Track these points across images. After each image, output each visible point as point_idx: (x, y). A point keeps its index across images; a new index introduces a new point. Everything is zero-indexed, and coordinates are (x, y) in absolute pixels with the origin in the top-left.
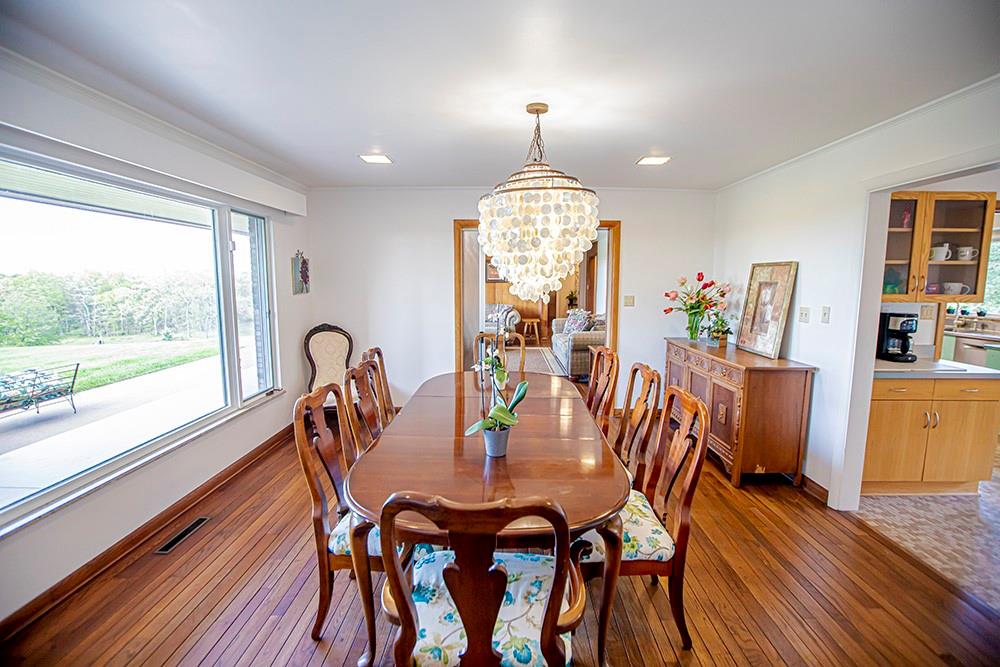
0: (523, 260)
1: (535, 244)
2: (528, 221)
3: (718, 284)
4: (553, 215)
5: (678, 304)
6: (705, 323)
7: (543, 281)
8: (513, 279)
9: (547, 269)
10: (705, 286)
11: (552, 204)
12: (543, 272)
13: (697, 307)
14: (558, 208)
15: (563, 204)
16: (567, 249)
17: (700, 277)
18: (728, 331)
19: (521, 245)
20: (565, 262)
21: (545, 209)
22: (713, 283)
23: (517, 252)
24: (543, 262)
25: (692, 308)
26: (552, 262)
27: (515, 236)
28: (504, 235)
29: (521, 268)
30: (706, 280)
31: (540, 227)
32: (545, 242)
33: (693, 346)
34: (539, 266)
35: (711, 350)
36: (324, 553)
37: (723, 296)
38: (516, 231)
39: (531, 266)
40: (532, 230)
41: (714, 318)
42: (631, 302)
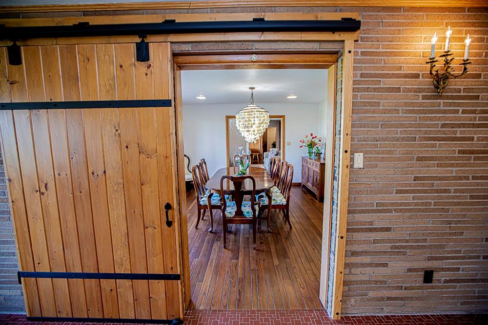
0: (248, 131)
1: (252, 127)
2: (249, 121)
3: (318, 137)
4: (256, 119)
5: (305, 144)
6: (314, 150)
7: (254, 137)
8: (246, 136)
9: (255, 133)
10: (313, 138)
11: (256, 116)
12: (254, 134)
13: (311, 145)
14: (257, 117)
15: (259, 116)
16: (260, 128)
17: (312, 135)
18: (321, 153)
19: (248, 127)
20: (260, 131)
21: (254, 117)
22: (316, 137)
23: (247, 129)
24: (254, 131)
25: (309, 145)
26: (256, 132)
27: (246, 124)
28: (243, 124)
29: (248, 133)
30: (314, 136)
31: (253, 122)
32: (254, 126)
33: (310, 159)
34: (253, 133)
35: (315, 160)
36: (199, 205)
37: (320, 141)
38: (246, 123)
39: (250, 132)
40: (251, 123)
41: (316, 149)
42: (289, 144)
